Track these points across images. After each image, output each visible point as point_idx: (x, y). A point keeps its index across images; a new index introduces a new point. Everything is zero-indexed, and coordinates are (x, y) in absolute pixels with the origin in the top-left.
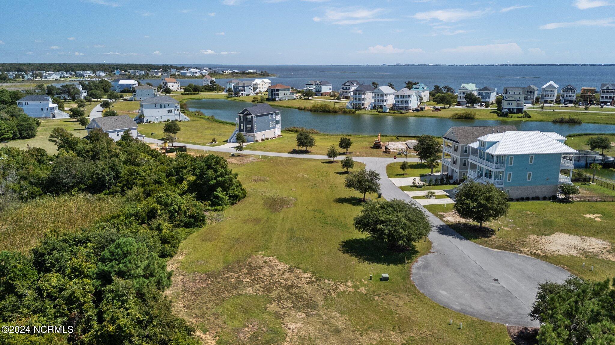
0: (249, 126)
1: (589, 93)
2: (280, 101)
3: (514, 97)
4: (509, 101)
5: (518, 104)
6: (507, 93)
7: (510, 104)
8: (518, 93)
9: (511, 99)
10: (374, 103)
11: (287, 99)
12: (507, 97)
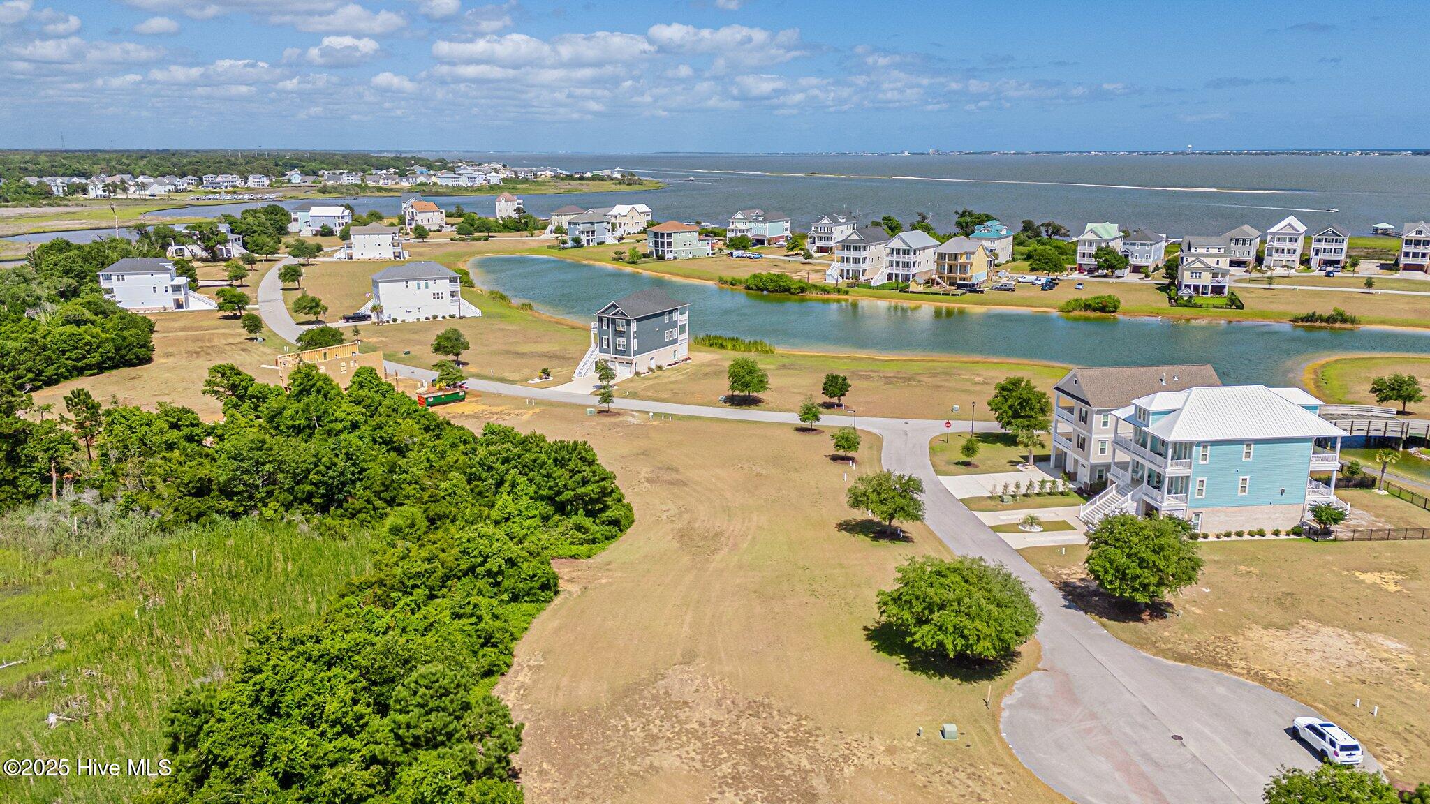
0: (621, 341)
2: (675, 258)
3: (1203, 259)
4: (1196, 269)
5: (1215, 276)
6: (1189, 249)
7: (1196, 274)
8: (1216, 251)
9: (1198, 265)
10: (888, 271)
11: (690, 256)
12: (1190, 259)
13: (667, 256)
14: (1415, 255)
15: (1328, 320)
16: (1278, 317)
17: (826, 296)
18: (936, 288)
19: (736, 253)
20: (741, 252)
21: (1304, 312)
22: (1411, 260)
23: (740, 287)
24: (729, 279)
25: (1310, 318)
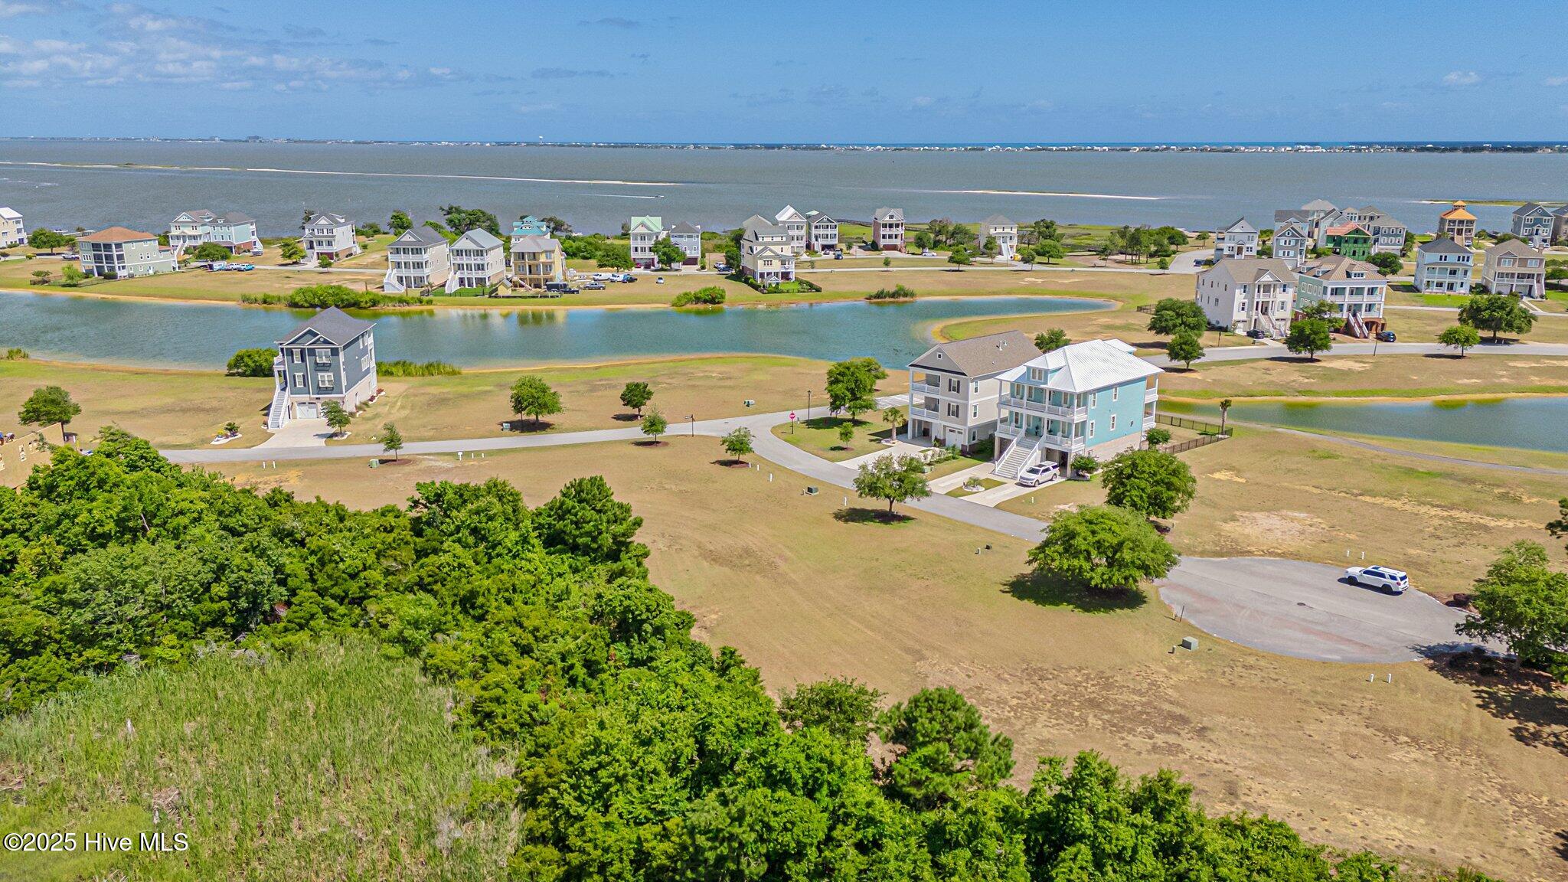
0: (326, 377)
2: (131, 276)
3: (772, 247)
4: (767, 257)
5: (783, 263)
6: (757, 239)
7: (768, 262)
8: (779, 239)
9: (768, 253)
10: (459, 275)
11: (151, 272)
12: (760, 248)
13: (121, 273)
14: (890, 236)
15: (893, 295)
16: (853, 295)
17: (407, 308)
18: (521, 291)
19: (216, 265)
20: (223, 264)
21: (874, 292)
22: (888, 242)
23: (281, 306)
24: (260, 297)
25: (879, 296)
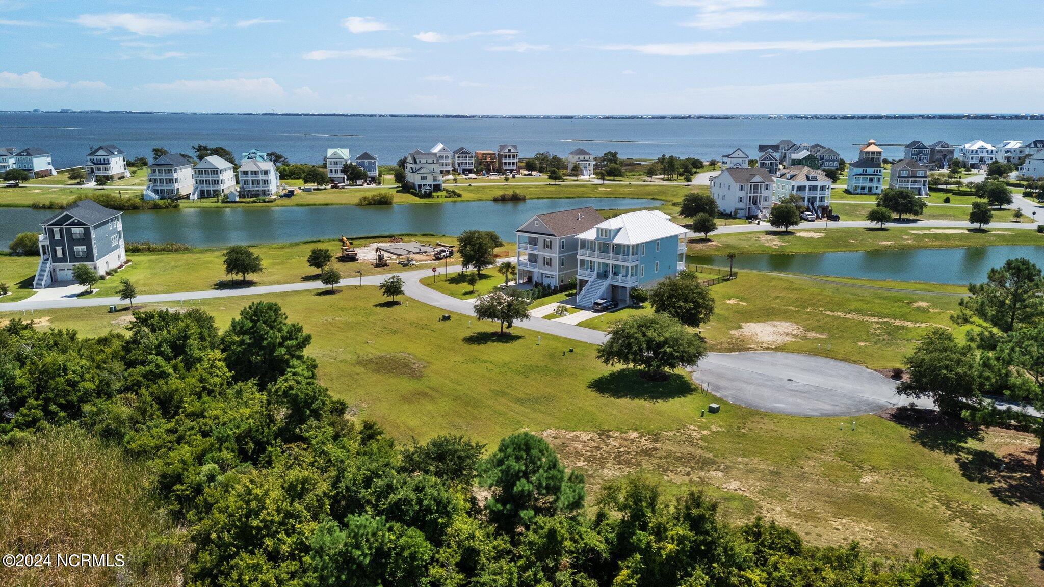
0: (80, 249)
1: (489, 159)
3: (426, 167)
4: (423, 174)
5: (435, 178)
6: (416, 162)
7: (424, 177)
8: (432, 161)
9: (424, 171)
10: (200, 188)
12: (418, 168)
22: (508, 167)
